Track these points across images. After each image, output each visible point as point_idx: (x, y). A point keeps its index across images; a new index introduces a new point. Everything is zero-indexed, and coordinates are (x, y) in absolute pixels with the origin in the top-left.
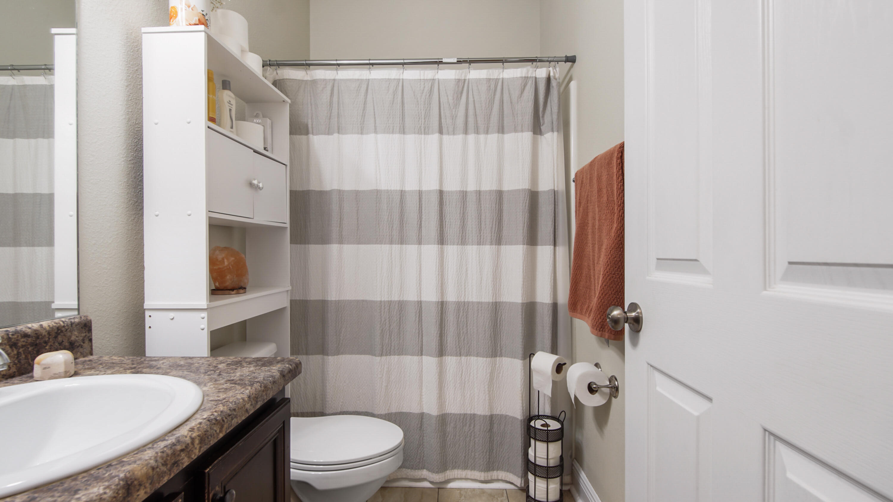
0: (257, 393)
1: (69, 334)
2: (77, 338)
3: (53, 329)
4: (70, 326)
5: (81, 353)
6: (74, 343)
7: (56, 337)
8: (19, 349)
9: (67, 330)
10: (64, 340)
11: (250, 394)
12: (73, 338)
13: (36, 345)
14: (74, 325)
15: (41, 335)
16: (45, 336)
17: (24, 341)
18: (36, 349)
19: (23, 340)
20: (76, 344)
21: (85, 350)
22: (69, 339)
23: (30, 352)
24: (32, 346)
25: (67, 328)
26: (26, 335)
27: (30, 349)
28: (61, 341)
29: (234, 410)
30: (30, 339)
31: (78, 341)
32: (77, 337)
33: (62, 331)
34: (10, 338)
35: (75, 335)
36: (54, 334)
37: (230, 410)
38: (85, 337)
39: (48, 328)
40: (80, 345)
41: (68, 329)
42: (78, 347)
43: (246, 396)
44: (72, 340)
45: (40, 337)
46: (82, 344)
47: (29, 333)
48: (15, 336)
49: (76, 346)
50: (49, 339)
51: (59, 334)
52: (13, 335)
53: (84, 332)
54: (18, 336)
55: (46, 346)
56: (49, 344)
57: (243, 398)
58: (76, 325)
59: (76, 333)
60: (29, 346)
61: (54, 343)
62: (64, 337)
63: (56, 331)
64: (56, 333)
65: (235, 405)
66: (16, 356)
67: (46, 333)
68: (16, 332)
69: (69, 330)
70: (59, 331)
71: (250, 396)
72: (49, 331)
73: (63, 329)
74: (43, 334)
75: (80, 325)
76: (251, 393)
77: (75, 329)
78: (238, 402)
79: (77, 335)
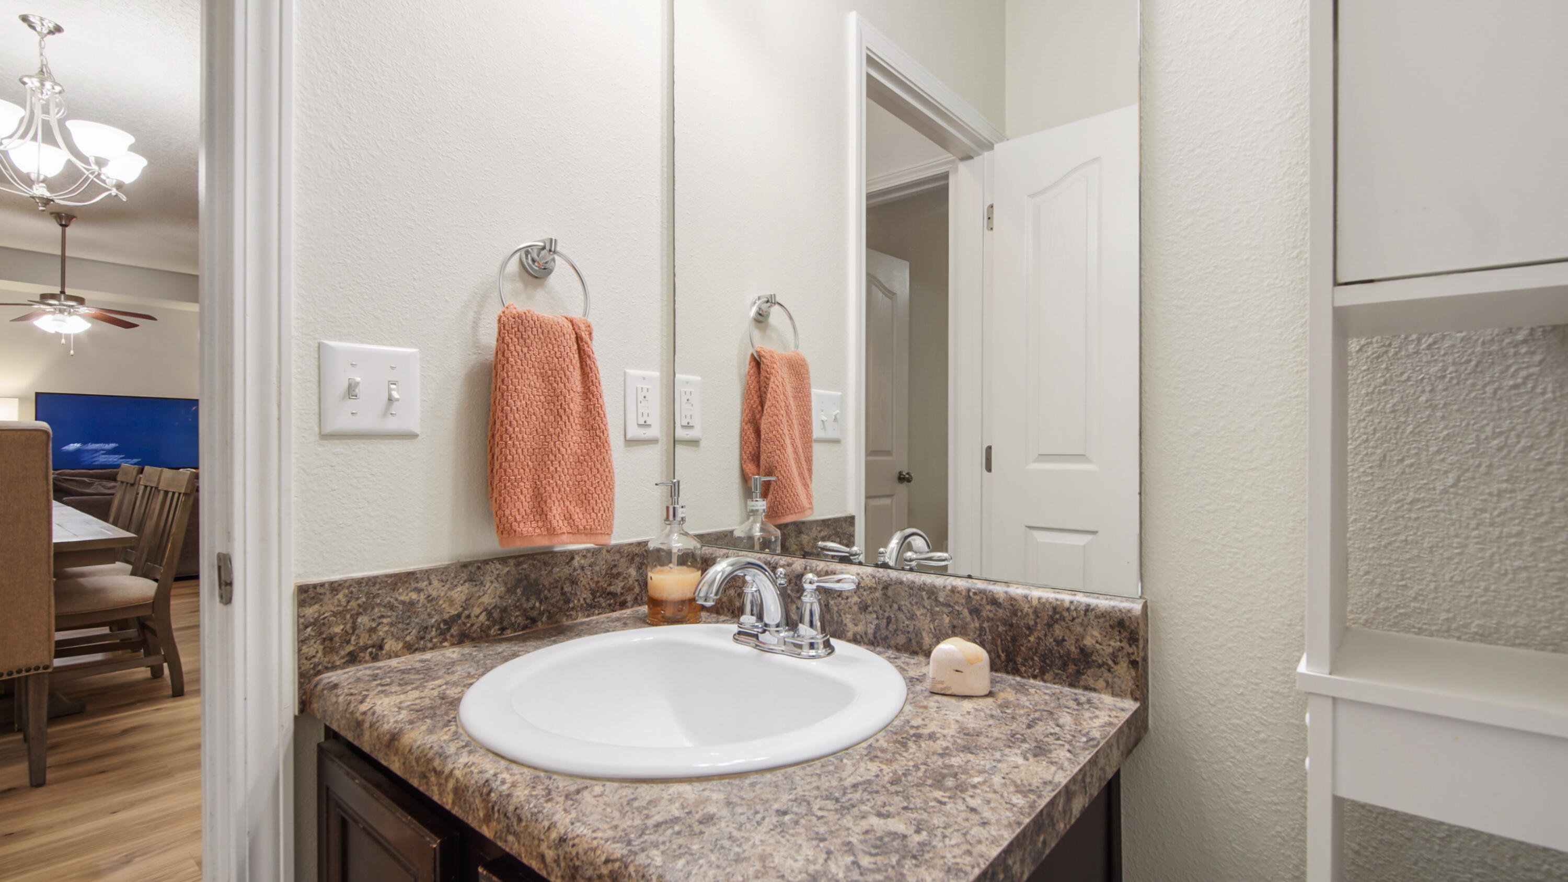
0: (584, 858)
1: (1079, 629)
2: (1098, 646)
3: (1045, 606)
4: (1082, 613)
5: (1107, 682)
6: (1092, 653)
7: (1050, 626)
8: (983, 622)
9: (1073, 619)
10: (1066, 638)
11: (574, 838)
12: (1088, 642)
13: (1011, 625)
14: (1091, 615)
15: (1021, 611)
16: (1027, 614)
17: (991, 611)
18: (1011, 634)
19: (988, 607)
20: (1094, 658)
21: (1116, 680)
22: (1077, 640)
23: (999, 635)
24: (1005, 625)
25: (1075, 614)
26: (993, 601)
27: (1001, 629)
28: (1061, 638)
29: (520, 820)
30: (1001, 611)
31: (1101, 652)
32: (1097, 642)
33: (1063, 618)
34: (969, 597)
35: (1092, 636)
36: (1046, 617)
37: (516, 809)
38: (1119, 650)
39: (1035, 602)
40: (1104, 664)
41: (1078, 617)
42: (1100, 666)
43: (563, 832)
44: (1085, 645)
45: (1019, 614)
46: (1110, 662)
47: (1001, 600)
48: (978, 598)
49: (1094, 661)
50: (1036, 623)
51: (1056, 621)
52: (975, 594)
53: (1118, 638)
54: (982, 599)
55: (1029, 635)
56: (1036, 634)
57: (555, 826)
58: (1097, 617)
59: (1096, 633)
60: (999, 623)
61: (1046, 635)
62: (1067, 631)
63: (1050, 613)
64: (1052, 617)
65: (529, 816)
66: (978, 632)
67: (1031, 611)
68: (982, 592)
69: (1080, 620)
70: (1057, 616)
71: (565, 840)
72: (1036, 608)
73: (1066, 614)
74: (1026, 610)
75: (1108, 618)
76: (577, 841)
77: (1095, 623)
78: (540, 820)
79: (1100, 640)
